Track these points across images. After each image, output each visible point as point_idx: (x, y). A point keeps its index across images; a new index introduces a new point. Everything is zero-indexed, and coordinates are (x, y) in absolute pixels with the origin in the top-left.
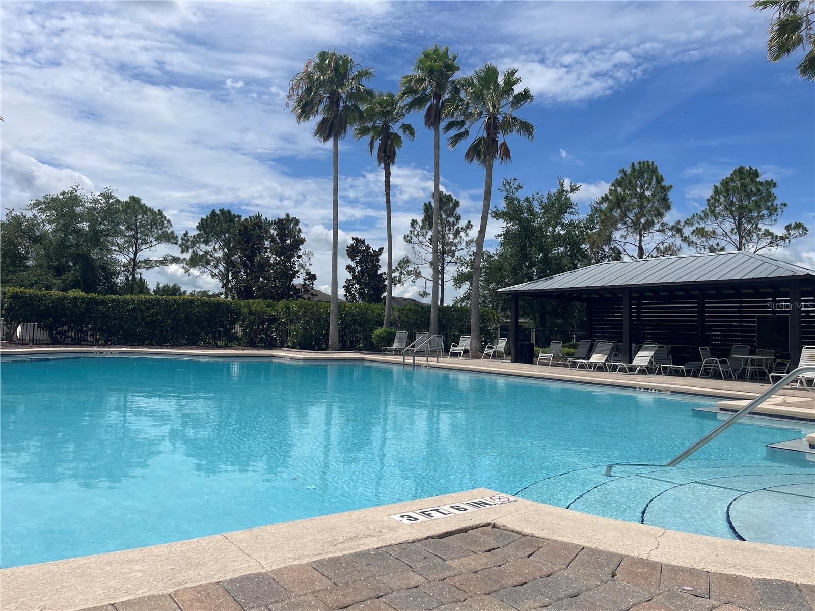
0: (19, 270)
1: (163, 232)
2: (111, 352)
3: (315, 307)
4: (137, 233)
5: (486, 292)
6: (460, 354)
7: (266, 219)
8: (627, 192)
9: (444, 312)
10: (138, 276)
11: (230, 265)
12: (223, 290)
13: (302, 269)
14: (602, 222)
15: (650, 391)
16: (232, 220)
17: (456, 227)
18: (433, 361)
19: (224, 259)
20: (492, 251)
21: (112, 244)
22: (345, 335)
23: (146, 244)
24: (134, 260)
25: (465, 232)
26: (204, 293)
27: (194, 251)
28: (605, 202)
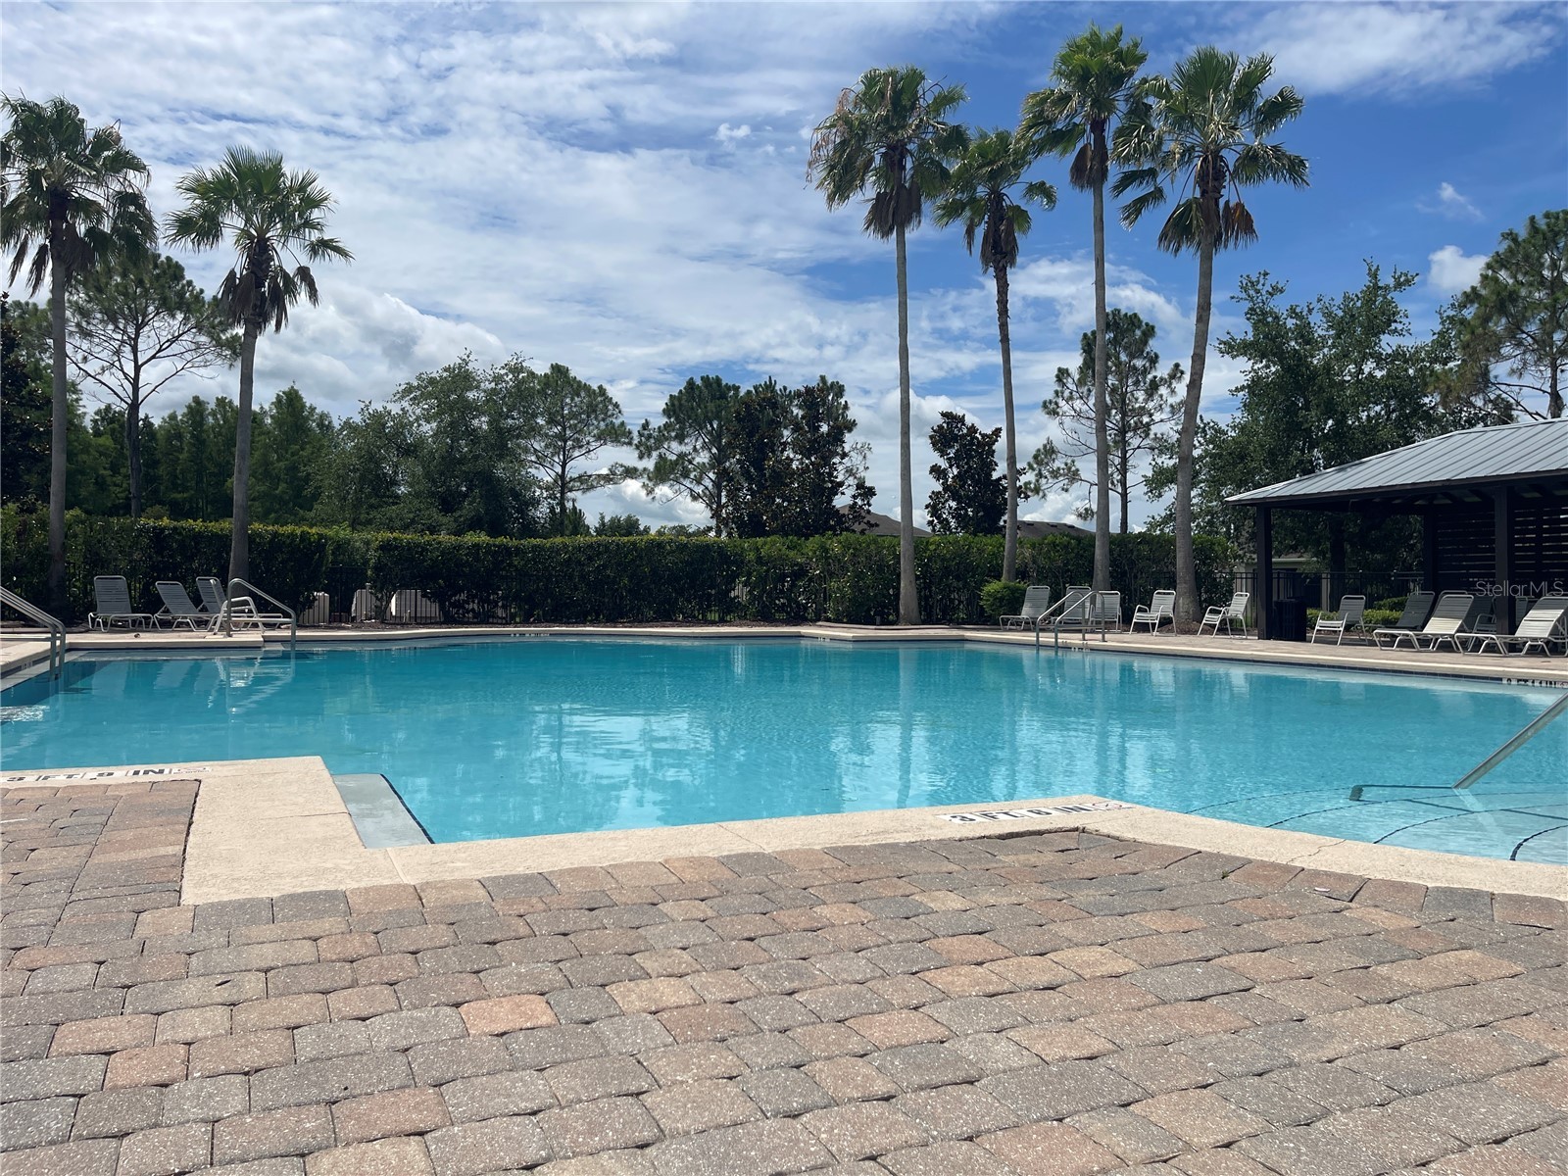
0: (385, 503)
1: (607, 425)
2: (537, 634)
3: (872, 547)
4: (564, 429)
5: (1215, 503)
6: (1154, 625)
7: (785, 388)
8: (1520, 277)
9: (1125, 546)
10: (569, 505)
11: (723, 475)
12: (713, 523)
13: (851, 478)
14: (1465, 346)
15: (1530, 683)
16: (723, 396)
17: (1150, 377)
18: (1094, 640)
19: (712, 467)
20: (1224, 421)
21: (526, 451)
22: (931, 596)
23: (581, 447)
24: (562, 476)
25: (1169, 386)
26: (681, 530)
27: (660, 456)
28: (1472, 302)
